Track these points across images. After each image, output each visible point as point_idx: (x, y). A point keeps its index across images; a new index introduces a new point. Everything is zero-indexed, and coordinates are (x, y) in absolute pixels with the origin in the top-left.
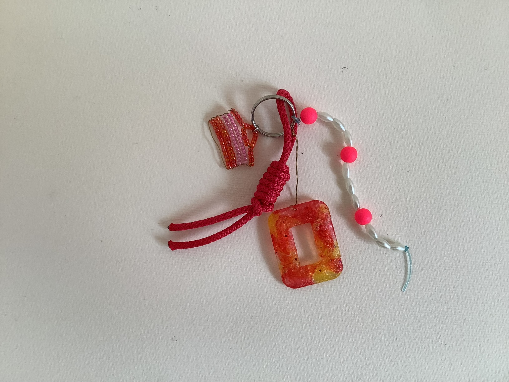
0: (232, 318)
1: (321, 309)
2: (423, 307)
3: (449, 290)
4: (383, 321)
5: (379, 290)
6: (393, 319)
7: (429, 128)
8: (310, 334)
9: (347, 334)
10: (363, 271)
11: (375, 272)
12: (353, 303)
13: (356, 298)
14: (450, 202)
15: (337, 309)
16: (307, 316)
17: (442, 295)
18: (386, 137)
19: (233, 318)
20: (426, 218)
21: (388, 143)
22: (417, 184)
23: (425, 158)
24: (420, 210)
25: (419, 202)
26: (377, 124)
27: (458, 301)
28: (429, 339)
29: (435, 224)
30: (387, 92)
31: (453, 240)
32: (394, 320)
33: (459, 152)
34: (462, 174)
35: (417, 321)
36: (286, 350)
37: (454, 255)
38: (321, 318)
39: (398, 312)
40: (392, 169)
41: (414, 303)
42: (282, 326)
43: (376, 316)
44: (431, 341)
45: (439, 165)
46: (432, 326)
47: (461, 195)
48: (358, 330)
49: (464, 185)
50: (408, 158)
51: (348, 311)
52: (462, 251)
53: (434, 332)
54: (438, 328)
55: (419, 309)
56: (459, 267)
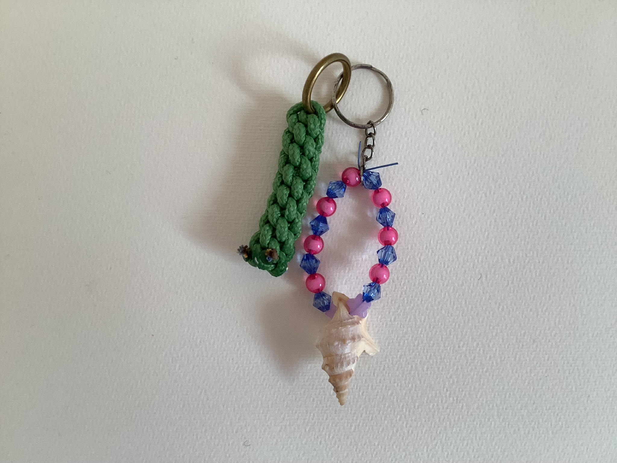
0: (312, 414)
1: (417, 396)
2: (538, 385)
3: (568, 363)
4: (491, 406)
5: (485, 370)
6: (503, 402)
7: (531, 173)
8: (406, 427)
9: (450, 424)
10: (464, 349)
11: (478, 349)
12: (454, 387)
13: (457, 382)
14: (562, 260)
15: (436, 396)
16: (401, 406)
17: (559, 370)
18: (479, 187)
19: (314, 415)
20: (534, 281)
21: (483, 195)
22: (521, 240)
23: (529, 210)
24: (526, 271)
25: (525, 262)
26: (469, 174)
27: (579, 376)
28: (546, 423)
29: (546, 287)
30: (478, 134)
31: (568, 304)
32: (505, 403)
33: (569, 199)
34: (574, 225)
35: (532, 402)
36: (380, 447)
37: (571, 322)
38: (418, 408)
39: (508, 394)
40: (490, 225)
41: (527, 382)
42: (372, 420)
43: (483, 400)
44: (549, 425)
45: (545, 217)
46: (550, 407)
47: (574, 250)
48: (463, 418)
49: (577, 238)
50: (508, 210)
51: (450, 397)
52: (580, 316)
53: (552, 414)
54: (557, 408)
55: (534, 389)
56: (577, 335)
